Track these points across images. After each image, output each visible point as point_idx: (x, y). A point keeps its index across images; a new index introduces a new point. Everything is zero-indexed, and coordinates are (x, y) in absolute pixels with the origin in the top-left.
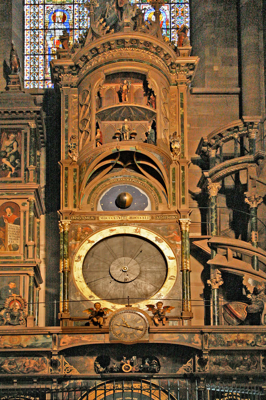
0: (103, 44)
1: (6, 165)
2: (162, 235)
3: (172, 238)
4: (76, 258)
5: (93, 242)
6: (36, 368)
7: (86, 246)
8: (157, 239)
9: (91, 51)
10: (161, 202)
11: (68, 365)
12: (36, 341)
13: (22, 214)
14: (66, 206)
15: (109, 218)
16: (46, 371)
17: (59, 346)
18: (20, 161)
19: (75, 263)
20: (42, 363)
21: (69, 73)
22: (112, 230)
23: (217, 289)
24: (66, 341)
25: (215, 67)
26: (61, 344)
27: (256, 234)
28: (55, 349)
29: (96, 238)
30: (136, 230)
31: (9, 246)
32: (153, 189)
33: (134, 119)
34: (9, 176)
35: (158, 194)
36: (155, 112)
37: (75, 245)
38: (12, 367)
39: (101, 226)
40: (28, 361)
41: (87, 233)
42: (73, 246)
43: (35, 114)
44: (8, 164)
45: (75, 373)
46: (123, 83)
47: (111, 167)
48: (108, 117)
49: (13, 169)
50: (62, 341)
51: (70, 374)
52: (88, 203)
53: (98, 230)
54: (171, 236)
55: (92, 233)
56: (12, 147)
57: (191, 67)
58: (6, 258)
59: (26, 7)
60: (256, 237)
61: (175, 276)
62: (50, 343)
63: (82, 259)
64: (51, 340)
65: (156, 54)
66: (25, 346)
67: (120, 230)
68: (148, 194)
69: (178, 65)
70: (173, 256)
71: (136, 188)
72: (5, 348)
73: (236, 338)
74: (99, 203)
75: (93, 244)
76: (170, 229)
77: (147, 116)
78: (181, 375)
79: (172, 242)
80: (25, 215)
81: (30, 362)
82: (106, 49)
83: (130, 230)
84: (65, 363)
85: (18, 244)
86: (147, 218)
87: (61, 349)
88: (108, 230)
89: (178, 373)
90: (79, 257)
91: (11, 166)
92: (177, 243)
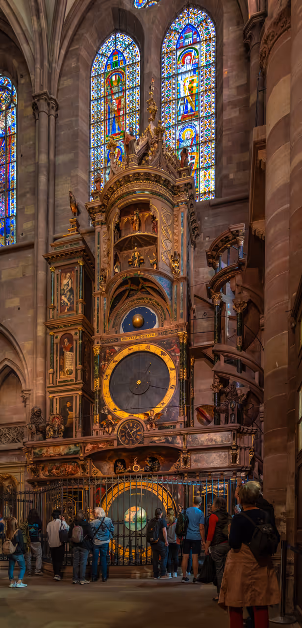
0: (115, 182)
1: (64, 301)
2: (166, 349)
3: (173, 351)
4: (105, 377)
5: (117, 361)
6: (73, 472)
7: (112, 365)
8: (162, 353)
9: (108, 190)
10: (165, 319)
11: (95, 468)
12: (70, 449)
13: (74, 342)
14: (98, 332)
15: (129, 339)
16: (79, 473)
17: (84, 453)
18: (73, 297)
19: (104, 381)
20: (77, 468)
21: (100, 211)
22: (130, 349)
23: (217, 393)
24: (88, 449)
25: (230, 175)
26: (86, 451)
27: (240, 339)
28: (82, 455)
29: (119, 357)
30: (147, 347)
31: (67, 371)
32: (160, 307)
33: (143, 245)
34: (66, 311)
35: (163, 311)
36: (157, 236)
37: (104, 365)
38: (59, 471)
39: (123, 346)
40: (67, 466)
41: (112, 354)
42: (103, 366)
43: (82, 252)
44: (66, 300)
45: (100, 474)
46: (134, 214)
47: (127, 293)
48: (124, 248)
49: (69, 303)
50: (86, 448)
51: (96, 475)
52: (113, 327)
53: (120, 350)
54: (172, 349)
55: (116, 353)
56: (68, 285)
57: (189, 186)
58: (64, 381)
59: (92, 151)
60: (240, 341)
61: (175, 385)
62: (79, 451)
63: (109, 377)
64: (79, 448)
65: (156, 181)
66: (63, 454)
67: (135, 348)
68: (156, 312)
69: (178, 187)
70: (173, 367)
71: (148, 308)
72: (51, 456)
73: (207, 438)
74: (121, 326)
75: (117, 363)
76: (172, 343)
77: (151, 241)
78: (172, 472)
79: (173, 354)
80: (76, 343)
81: (69, 467)
82: (119, 186)
83: (143, 347)
84: (93, 467)
85: (72, 369)
86: (155, 335)
87: (86, 455)
88: (127, 349)
89: (170, 471)
90: (107, 376)
91: (67, 302)
92: (177, 354)
